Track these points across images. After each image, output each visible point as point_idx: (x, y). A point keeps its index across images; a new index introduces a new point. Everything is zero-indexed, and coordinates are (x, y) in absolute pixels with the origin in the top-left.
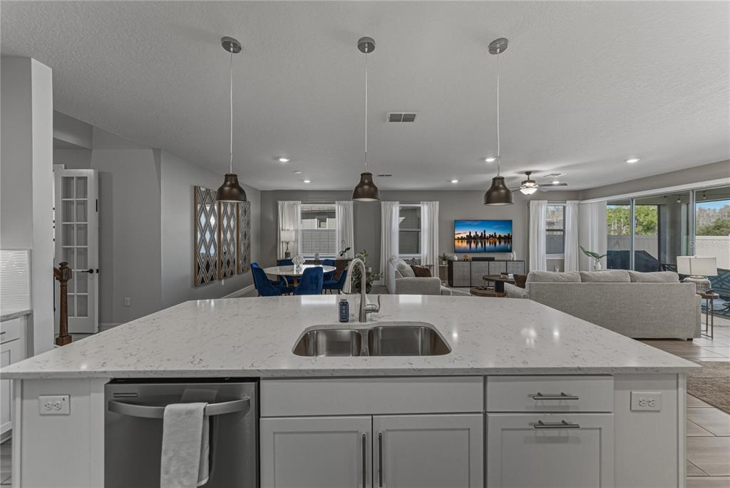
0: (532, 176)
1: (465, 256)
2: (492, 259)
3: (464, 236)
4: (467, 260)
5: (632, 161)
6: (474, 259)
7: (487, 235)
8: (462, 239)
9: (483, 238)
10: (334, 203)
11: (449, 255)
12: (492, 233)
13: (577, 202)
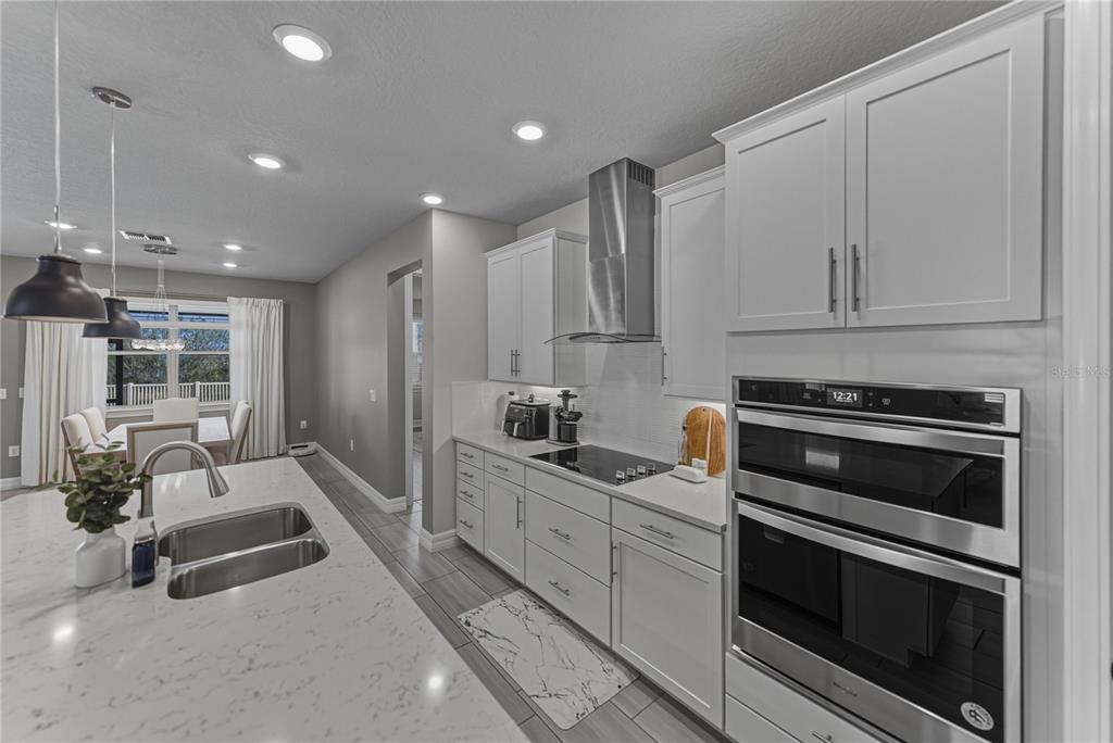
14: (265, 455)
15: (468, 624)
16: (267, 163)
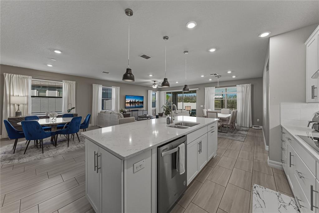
0: (156, 82)
1: (129, 110)
2: (138, 110)
3: (129, 101)
4: (130, 111)
5: (177, 82)
6: (132, 111)
7: (136, 101)
8: (128, 103)
9: (135, 102)
10: (62, 81)
11: (124, 109)
12: (138, 101)
13: (159, 92)
14: (246, 126)
15: (255, 187)
16: (212, 50)
